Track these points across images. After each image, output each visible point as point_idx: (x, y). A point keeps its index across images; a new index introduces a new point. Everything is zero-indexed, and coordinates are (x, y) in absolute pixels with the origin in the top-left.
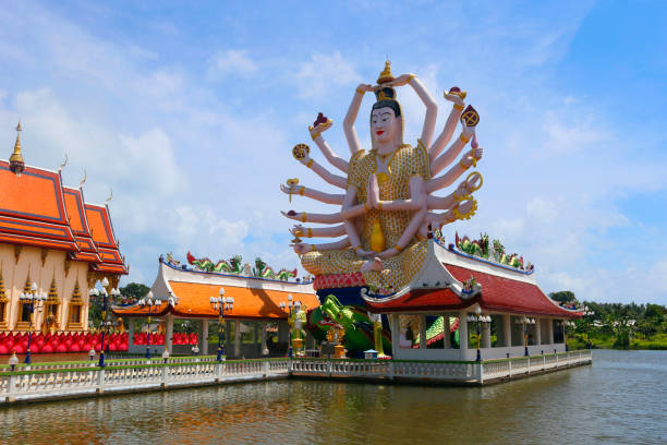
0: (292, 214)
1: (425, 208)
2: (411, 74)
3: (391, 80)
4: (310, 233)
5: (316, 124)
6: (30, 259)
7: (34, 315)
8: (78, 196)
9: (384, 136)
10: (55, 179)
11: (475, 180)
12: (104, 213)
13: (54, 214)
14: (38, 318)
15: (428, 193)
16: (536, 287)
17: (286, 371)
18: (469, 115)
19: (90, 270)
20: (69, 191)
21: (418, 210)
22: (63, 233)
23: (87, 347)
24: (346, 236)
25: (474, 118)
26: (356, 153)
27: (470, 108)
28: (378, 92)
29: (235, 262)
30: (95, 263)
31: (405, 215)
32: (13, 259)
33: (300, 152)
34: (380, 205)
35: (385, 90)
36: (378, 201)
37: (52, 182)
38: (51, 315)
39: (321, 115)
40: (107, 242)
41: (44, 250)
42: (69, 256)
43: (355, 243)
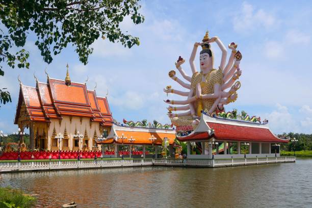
0: (168, 101)
1: (220, 98)
2: (216, 37)
3: (208, 40)
4: (175, 109)
5: (178, 61)
6: (76, 121)
7: (80, 144)
8: (94, 94)
9: (204, 66)
10: (84, 87)
11: (238, 85)
12: (105, 100)
13: (84, 102)
14: (81, 146)
16: (268, 130)
17: (151, 163)
18: (238, 55)
19: (100, 125)
20: (90, 92)
21: (218, 98)
22: (88, 110)
25: (240, 57)
26: (195, 74)
27: (238, 52)
29: (144, 122)
30: (102, 122)
31: (212, 100)
32: (69, 121)
33: (172, 74)
34: (201, 96)
35: (206, 45)
36: (201, 95)
37: (82, 89)
38: (85, 144)
39: (180, 57)
40: (107, 113)
41: (81, 118)
42: (91, 119)
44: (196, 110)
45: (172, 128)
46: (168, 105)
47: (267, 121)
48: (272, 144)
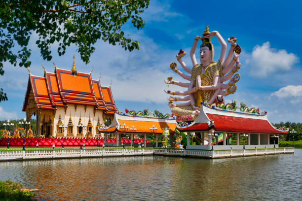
0: (169, 92)
1: (219, 89)
2: (216, 31)
3: (208, 34)
4: (176, 100)
5: (179, 54)
6: (80, 109)
7: (83, 131)
8: (98, 83)
9: (204, 59)
10: (88, 77)
11: (237, 78)
12: (108, 90)
13: (89, 91)
14: (85, 132)
15: (222, 82)
16: (267, 121)
17: (152, 152)
18: (237, 49)
19: (104, 113)
20: (95, 82)
21: (217, 89)
22: (92, 99)
23: (102, 143)
24: (189, 101)
26: (194, 66)
27: (238, 46)
28: (203, 40)
29: (146, 112)
30: (106, 111)
31: (212, 92)
32: (74, 110)
33: (173, 66)
34: (201, 88)
35: (206, 39)
37: (87, 78)
38: (89, 131)
39: (181, 50)
40: (110, 101)
41: (86, 106)
42: (95, 108)
43: (193, 103)
44: (196, 101)
45: (172, 118)
46: (169, 96)
47: (266, 113)
48: (270, 135)
